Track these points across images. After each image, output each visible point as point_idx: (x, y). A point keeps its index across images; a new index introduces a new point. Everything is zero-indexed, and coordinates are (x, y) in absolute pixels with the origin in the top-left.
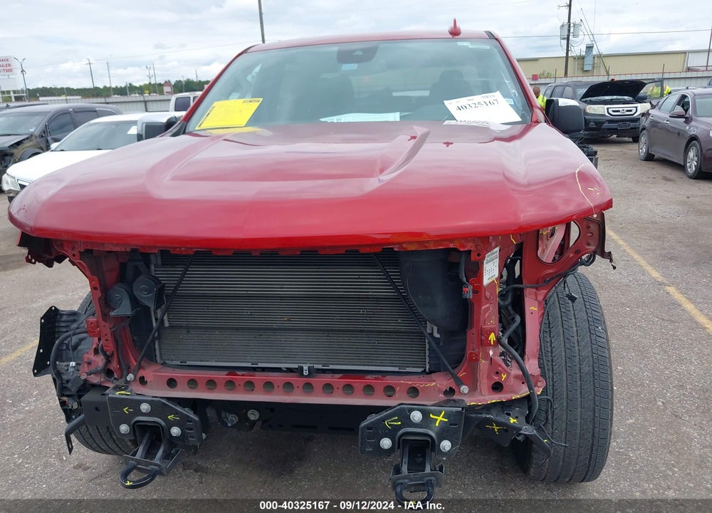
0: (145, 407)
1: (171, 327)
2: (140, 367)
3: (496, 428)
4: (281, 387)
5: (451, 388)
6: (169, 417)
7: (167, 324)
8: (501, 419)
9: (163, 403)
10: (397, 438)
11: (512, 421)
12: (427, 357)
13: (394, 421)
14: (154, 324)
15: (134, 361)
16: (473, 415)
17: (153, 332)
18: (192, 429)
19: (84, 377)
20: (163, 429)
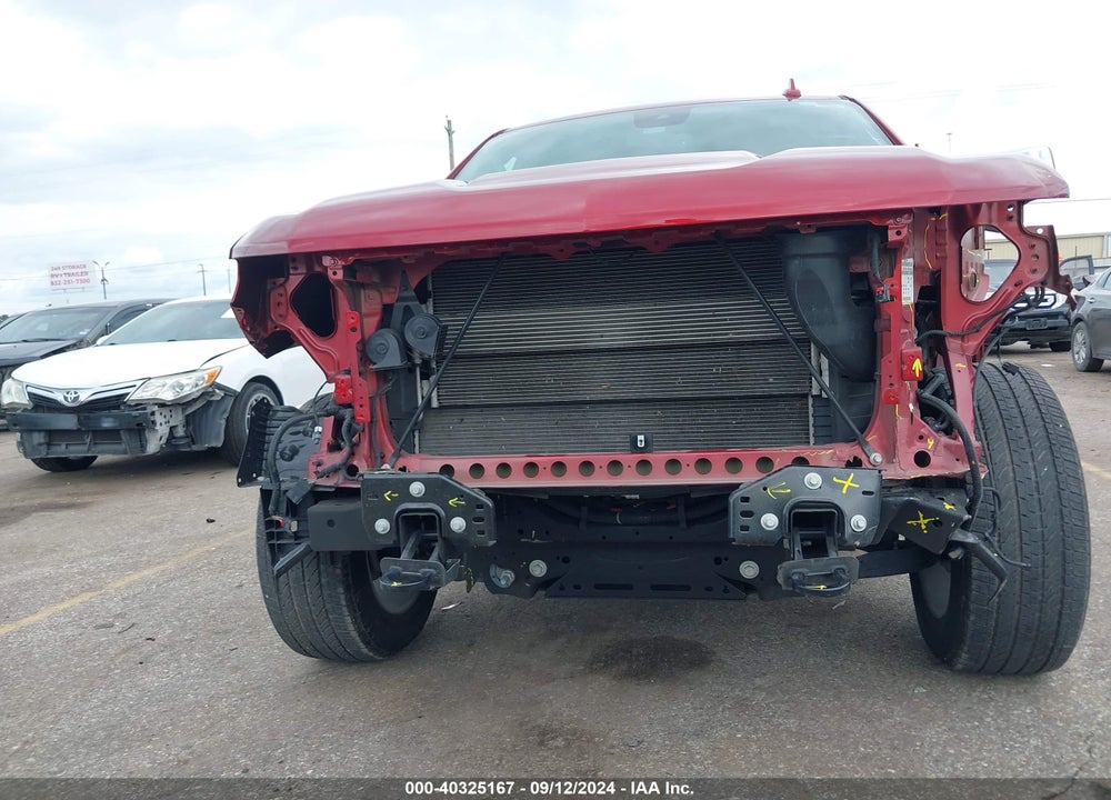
0: (417, 489)
1: (441, 408)
2: (398, 456)
3: (923, 522)
4: (605, 468)
5: (855, 458)
6: (450, 502)
7: (435, 404)
8: (933, 503)
9: (444, 481)
10: (785, 511)
11: (948, 507)
12: (811, 435)
13: (782, 488)
14: (420, 402)
15: (390, 447)
16: (890, 499)
17: (418, 411)
18: (482, 520)
19: (312, 480)
20: (440, 522)
